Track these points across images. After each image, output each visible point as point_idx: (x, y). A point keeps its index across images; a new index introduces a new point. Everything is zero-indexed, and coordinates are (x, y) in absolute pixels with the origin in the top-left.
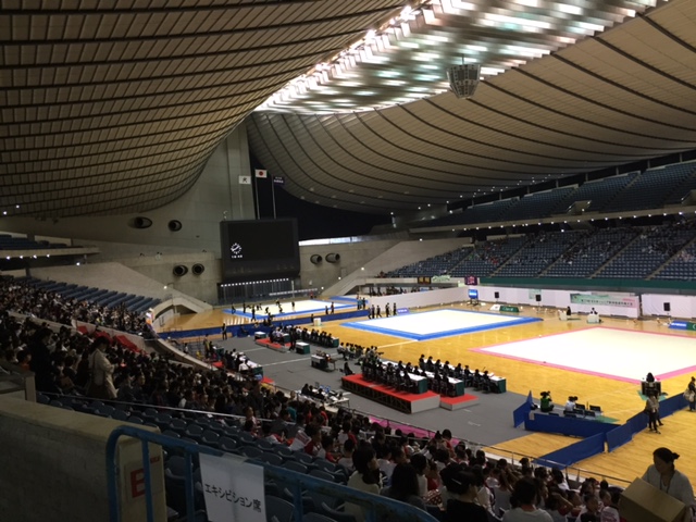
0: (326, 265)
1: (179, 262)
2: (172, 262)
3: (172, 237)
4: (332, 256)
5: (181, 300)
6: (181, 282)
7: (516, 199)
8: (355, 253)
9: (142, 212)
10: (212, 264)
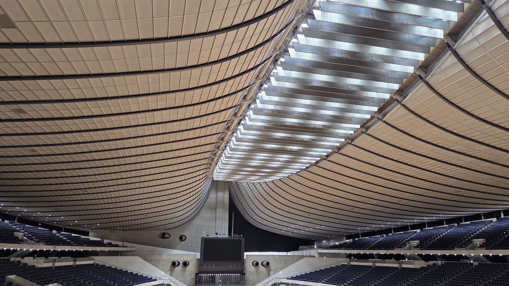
0: (262, 268)
1: (176, 259)
2: (172, 258)
3: (180, 244)
4: (265, 263)
5: (169, 281)
6: (175, 271)
7: (383, 236)
8: (279, 262)
9: (166, 230)
10: (194, 262)
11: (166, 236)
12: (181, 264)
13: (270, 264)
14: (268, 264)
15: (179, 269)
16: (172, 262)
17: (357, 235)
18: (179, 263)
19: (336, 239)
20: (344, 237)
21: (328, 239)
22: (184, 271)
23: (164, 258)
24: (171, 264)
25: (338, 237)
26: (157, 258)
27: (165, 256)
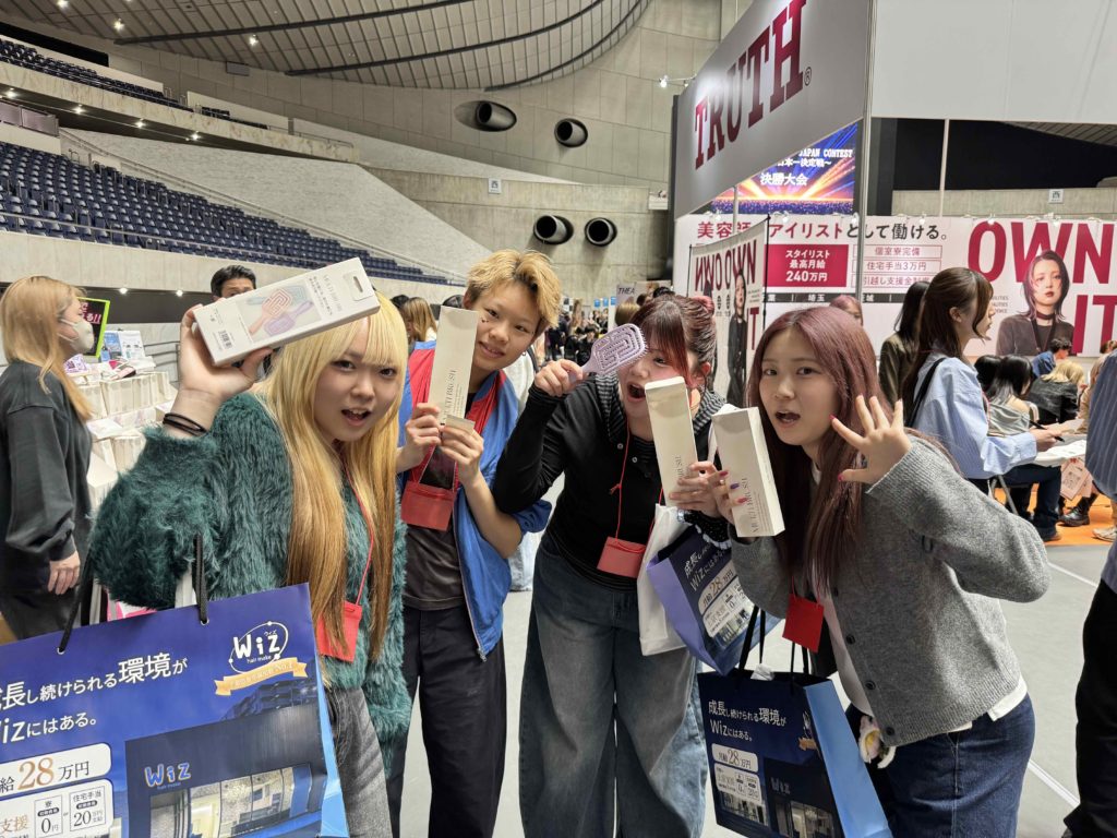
2: (534, 203)
3: (563, 160)
10: (639, 225)
11: (497, 118)
12: (579, 233)
15: (574, 249)
16: (534, 221)
18: (570, 230)
22: (594, 267)
23: (496, 200)
24: (531, 231)
26: (463, 197)
27: (499, 190)
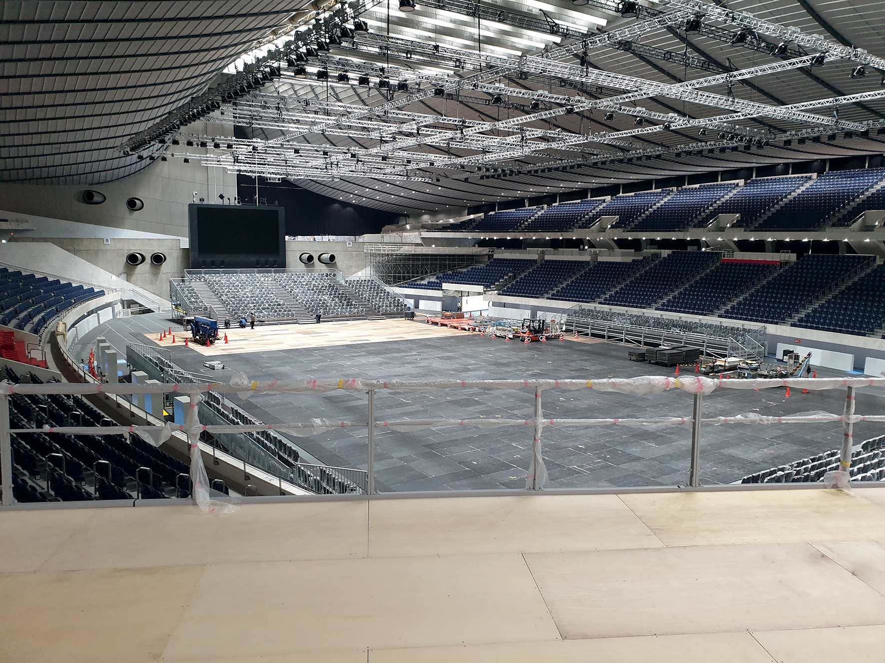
0: (319, 267)
1: (134, 249)
2: (126, 248)
3: (131, 217)
4: (326, 257)
5: (132, 294)
6: (136, 272)
7: (543, 208)
8: (354, 255)
9: (92, 184)
10: (176, 255)
11: (96, 198)
12: (148, 260)
13: (336, 260)
14: (332, 258)
15: (144, 268)
16: (127, 255)
17: (491, 206)
18: (144, 259)
19: (449, 213)
20: (465, 210)
21: (433, 213)
22: (156, 274)
23: (108, 247)
24: (125, 260)
25: (455, 209)
26: (92, 247)
27: (109, 243)
